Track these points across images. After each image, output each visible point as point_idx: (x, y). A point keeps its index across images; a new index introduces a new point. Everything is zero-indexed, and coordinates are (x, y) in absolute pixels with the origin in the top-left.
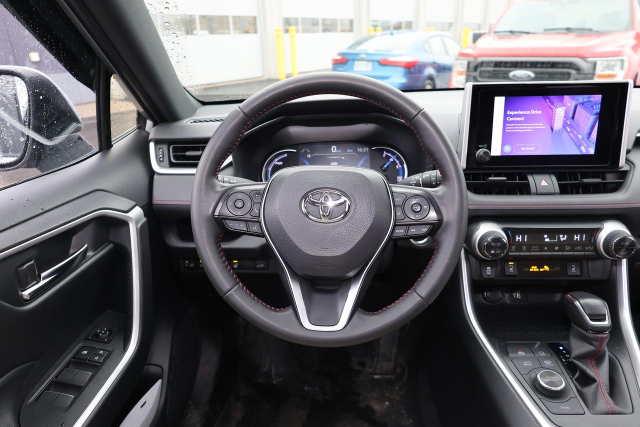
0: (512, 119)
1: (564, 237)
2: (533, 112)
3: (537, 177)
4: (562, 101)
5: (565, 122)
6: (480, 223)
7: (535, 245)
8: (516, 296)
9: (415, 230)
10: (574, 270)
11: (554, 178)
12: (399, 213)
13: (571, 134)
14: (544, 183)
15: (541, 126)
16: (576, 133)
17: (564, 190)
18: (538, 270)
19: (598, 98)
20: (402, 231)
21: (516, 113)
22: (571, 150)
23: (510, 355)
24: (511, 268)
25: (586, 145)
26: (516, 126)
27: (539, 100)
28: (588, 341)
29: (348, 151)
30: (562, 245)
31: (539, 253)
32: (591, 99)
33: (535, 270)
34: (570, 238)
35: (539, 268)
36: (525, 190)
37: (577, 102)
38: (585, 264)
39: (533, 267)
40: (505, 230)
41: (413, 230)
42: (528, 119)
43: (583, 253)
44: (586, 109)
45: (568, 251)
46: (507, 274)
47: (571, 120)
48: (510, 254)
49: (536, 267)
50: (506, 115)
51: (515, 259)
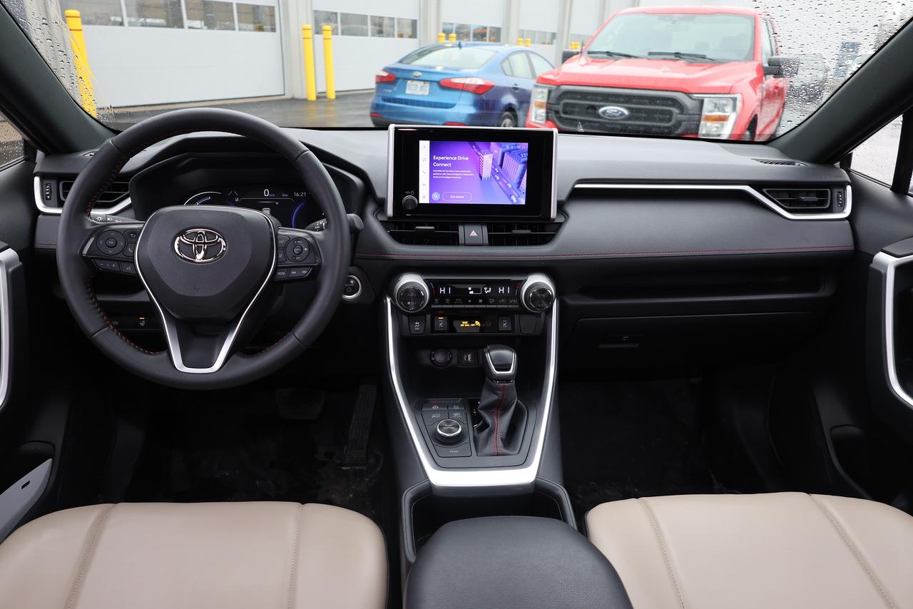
0: (438, 165)
1: (488, 290)
2: (460, 158)
3: (467, 228)
4: (489, 147)
5: (493, 170)
6: (403, 274)
7: (460, 298)
10: (505, 325)
11: (484, 229)
13: (500, 183)
14: (473, 234)
15: (469, 173)
16: (506, 182)
17: (494, 241)
18: (468, 325)
19: (525, 146)
21: (442, 158)
22: (502, 200)
24: (441, 322)
25: (516, 195)
26: (443, 173)
27: (465, 146)
30: (486, 298)
31: (463, 306)
32: (518, 147)
33: (466, 325)
34: (495, 290)
35: (470, 323)
36: (453, 240)
37: (504, 150)
38: (516, 317)
39: (463, 323)
40: (427, 282)
42: (456, 165)
43: (506, 306)
44: (513, 156)
45: (492, 304)
46: (436, 329)
47: (500, 169)
49: (466, 322)
50: (432, 161)
51: (445, 313)
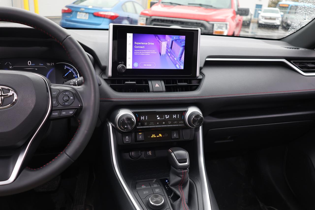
0: (137, 47)
1: (167, 116)
2: (149, 43)
3: (153, 82)
4: (165, 38)
5: (167, 50)
6: (120, 109)
7: (152, 122)
8: (149, 153)
9: (65, 113)
10: (175, 135)
11: (163, 83)
12: (54, 102)
13: (171, 58)
14: (157, 85)
15: (154, 52)
16: (173, 57)
17: (168, 89)
18: (155, 137)
19: (183, 37)
20: (57, 114)
21: (140, 43)
22: (172, 67)
23: (137, 188)
24: (140, 136)
25: (179, 64)
26: (140, 51)
27: (152, 37)
28: (178, 175)
29: (40, 64)
30: (166, 121)
31: (154, 126)
32: (180, 38)
33: (154, 137)
34: (171, 117)
35: (156, 135)
36: (146, 89)
37: (173, 39)
38: (181, 131)
39: (153, 135)
40: (134, 113)
41: (64, 113)
42: (147, 47)
43: (178, 125)
44: (177, 43)
45: (170, 124)
46: (138, 140)
47: (170, 49)
48: (138, 127)
49: (154, 135)
50: (134, 45)
51: (143, 130)
